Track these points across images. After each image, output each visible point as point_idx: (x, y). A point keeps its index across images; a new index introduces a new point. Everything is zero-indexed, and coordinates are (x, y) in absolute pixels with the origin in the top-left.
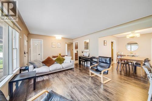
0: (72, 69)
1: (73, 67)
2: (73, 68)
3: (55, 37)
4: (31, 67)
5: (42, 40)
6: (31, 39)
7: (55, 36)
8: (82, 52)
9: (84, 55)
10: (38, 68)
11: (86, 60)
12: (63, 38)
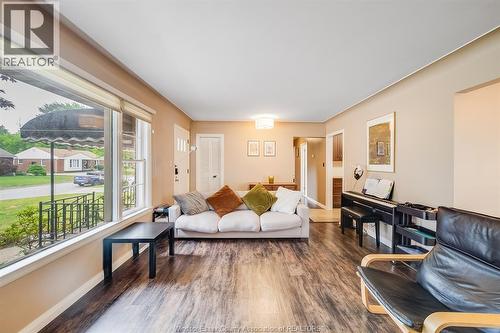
0: (299, 240)
1: (305, 233)
2: (305, 240)
3: (253, 123)
4: (174, 209)
5: (222, 136)
6: (198, 136)
7: (253, 117)
8: (357, 177)
9: (364, 190)
10: (189, 214)
11: (374, 212)
12: (278, 123)
